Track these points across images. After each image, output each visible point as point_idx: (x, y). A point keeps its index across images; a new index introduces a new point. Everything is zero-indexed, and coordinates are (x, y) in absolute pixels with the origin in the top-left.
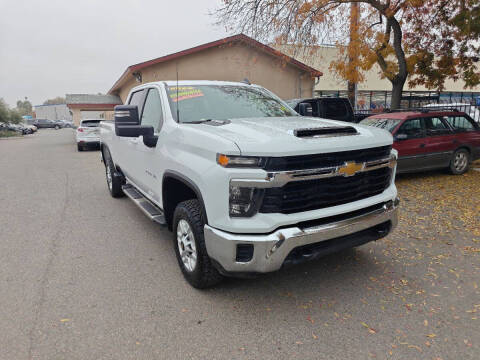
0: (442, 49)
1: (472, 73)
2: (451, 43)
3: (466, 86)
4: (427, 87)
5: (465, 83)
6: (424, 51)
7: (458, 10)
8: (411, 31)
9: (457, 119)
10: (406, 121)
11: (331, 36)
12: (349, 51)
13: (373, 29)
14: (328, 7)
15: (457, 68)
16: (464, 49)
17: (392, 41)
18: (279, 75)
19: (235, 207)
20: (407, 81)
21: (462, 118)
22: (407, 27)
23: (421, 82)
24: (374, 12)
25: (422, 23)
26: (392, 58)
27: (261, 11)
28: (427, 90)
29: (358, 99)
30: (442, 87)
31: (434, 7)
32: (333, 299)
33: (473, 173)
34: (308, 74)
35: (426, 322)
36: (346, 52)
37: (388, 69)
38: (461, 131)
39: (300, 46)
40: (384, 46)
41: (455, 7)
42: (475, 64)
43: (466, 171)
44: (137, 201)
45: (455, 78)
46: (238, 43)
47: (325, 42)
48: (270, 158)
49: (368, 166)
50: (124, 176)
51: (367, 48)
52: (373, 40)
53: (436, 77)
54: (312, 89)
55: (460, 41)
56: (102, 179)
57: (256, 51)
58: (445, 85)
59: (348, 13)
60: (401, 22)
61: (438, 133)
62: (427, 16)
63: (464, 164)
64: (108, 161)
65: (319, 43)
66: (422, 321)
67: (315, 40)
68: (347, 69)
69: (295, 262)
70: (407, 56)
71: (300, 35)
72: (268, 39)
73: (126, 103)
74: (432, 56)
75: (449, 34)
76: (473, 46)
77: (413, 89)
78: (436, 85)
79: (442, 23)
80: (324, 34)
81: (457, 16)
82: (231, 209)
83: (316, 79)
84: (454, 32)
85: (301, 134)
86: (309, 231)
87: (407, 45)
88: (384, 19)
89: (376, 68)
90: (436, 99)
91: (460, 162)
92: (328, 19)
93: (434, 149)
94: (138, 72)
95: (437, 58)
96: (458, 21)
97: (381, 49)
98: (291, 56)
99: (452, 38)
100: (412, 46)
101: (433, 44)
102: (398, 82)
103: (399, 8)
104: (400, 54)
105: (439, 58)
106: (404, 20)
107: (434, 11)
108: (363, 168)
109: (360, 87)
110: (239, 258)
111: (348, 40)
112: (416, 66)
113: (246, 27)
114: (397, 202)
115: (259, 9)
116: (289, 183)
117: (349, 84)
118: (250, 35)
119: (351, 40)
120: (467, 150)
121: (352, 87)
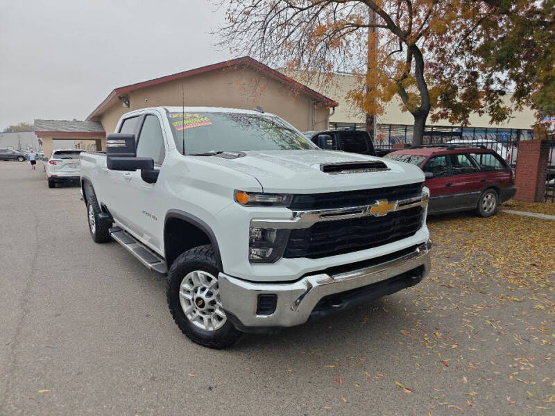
0: (467, 81)
1: (498, 107)
2: (475, 75)
3: (492, 121)
4: (450, 121)
5: (491, 118)
6: (447, 83)
7: (482, 40)
8: (433, 61)
9: (484, 156)
10: (431, 158)
11: (347, 63)
12: (367, 80)
13: (392, 57)
14: (344, 31)
15: (482, 102)
16: (489, 82)
17: (413, 71)
18: (290, 104)
19: (254, 251)
20: (430, 115)
21: (488, 156)
22: (428, 56)
23: (444, 116)
24: (394, 39)
25: (445, 52)
26: (413, 90)
27: (271, 32)
28: (450, 124)
29: (377, 133)
30: (466, 122)
31: (458, 35)
32: (362, 357)
33: (502, 215)
34: (322, 104)
35: (465, 379)
36: (364, 81)
37: (409, 102)
38: (488, 170)
39: (314, 73)
40: (405, 76)
41: (479, 36)
42: (501, 97)
43: (495, 213)
44: (130, 247)
45: (481, 113)
46: (244, 66)
47: (341, 70)
48: (295, 195)
49: (400, 205)
50: (111, 217)
51: (386, 77)
52: (392, 69)
53: (460, 112)
54: (326, 121)
55: (485, 73)
56: (82, 221)
57: (265, 75)
58: (469, 119)
59: (365, 38)
60: (423, 50)
61: (463, 171)
62: (450, 45)
63: (493, 206)
64: (90, 200)
65: (334, 69)
66: (461, 377)
67: (330, 67)
68: (365, 100)
69: (323, 313)
70: (429, 87)
71: (314, 61)
72: (278, 63)
73: (116, 132)
74: (455, 88)
75: (474, 65)
76: (499, 79)
77: (436, 124)
78: (460, 120)
79: (466, 53)
80: (340, 60)
81: (481, 46)
82: (250, 253)
83: (331, 109)
84: (479, 63)
85: (329, 169)
86: (339, 278)
87: (429, 75)
88: (405, 47)
89: (397, 99)
90: (459, 135)
91: (489, 203)
92: (344, 44)
93: (461, 189)
94: (125, 96)
95: (461, 91)
96: (483, 51)
97: (402, 79)
98: (304, 83)
99: (476, 70)
100: (435, 77)
101: (456, 76)
102: (420, 115)
103: (420, 35)
104: (422, 85)
105: (463, 91)
106: (426, 49)
107: (457, 40)
108: (395, 207)
109: (379, 119)
110: (260, 310)
111: (365, 68)
112: (439, 98)
113: (253, 49)
114: (429, 246)
115: (268, 30)
116: (317, 224)
117: (368, 116)
118: (257, 59)
119: (369, 68)
120: (496, 190)
121: (370, 120)
